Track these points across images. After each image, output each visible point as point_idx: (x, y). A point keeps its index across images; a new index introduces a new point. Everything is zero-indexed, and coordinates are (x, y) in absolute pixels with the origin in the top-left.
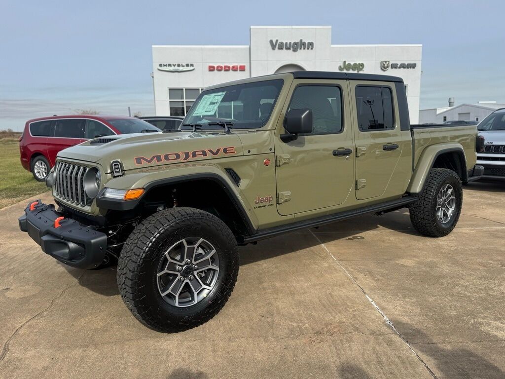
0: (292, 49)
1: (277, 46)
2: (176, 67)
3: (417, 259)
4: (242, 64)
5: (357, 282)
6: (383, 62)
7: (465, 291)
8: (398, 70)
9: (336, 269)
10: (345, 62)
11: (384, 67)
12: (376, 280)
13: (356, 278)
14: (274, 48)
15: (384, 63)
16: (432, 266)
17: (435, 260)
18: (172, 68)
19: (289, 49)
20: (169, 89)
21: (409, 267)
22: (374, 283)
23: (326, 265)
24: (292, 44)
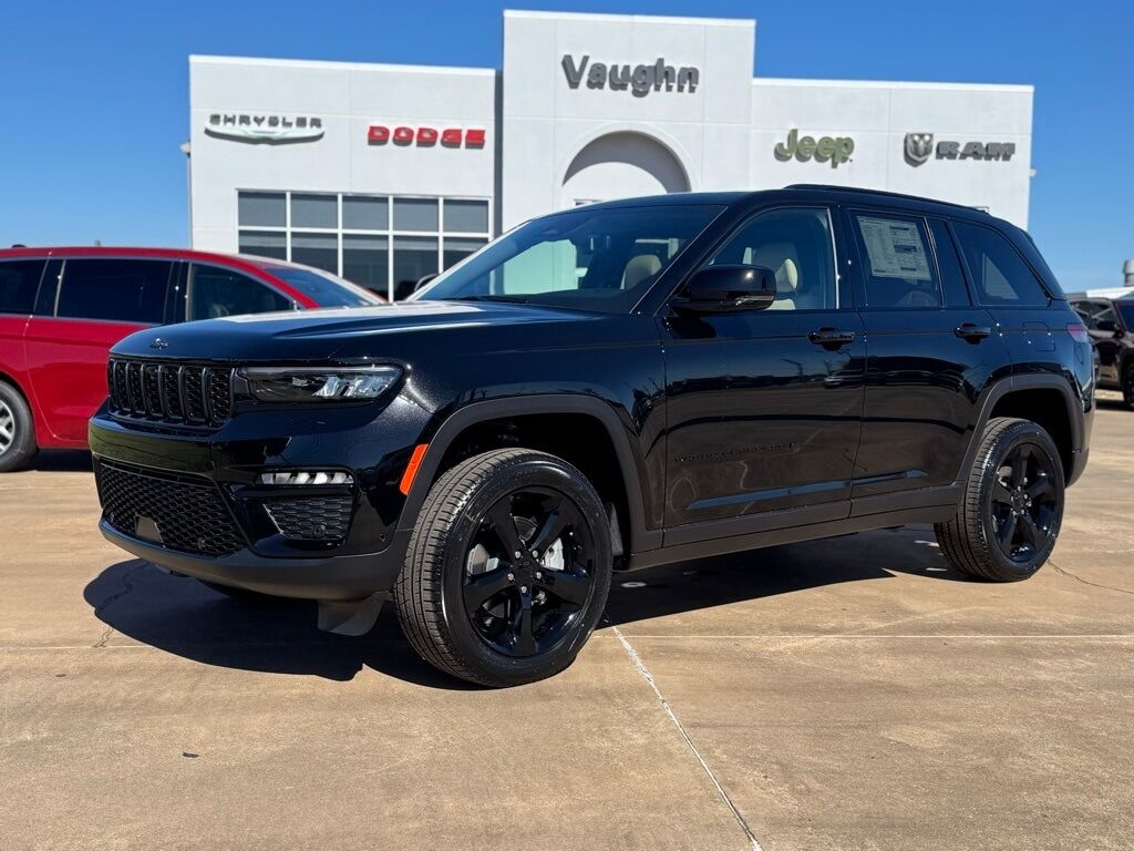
0: (630, 87)
1: (585, 78)
2: (265, 129)
3: (953, 727)
4: (476, 127)
5: (733, 797)
6: (912, 136)
7: (1101, 834)
8: (957, 162)
9: (670, 755)
10: (794, 132)
11: (916, 152)
12: (801, 793)
13: (732, 785)
14: (574, 84)
15: (916, 138)
16: (1002, 748)
17: (1014, 731)
18: (251, 130)
19: (623, 87)
20: (243, 194)
21: (923, 751)
22: (792, 804)
23: (640, 740)
24: (632, 73)
